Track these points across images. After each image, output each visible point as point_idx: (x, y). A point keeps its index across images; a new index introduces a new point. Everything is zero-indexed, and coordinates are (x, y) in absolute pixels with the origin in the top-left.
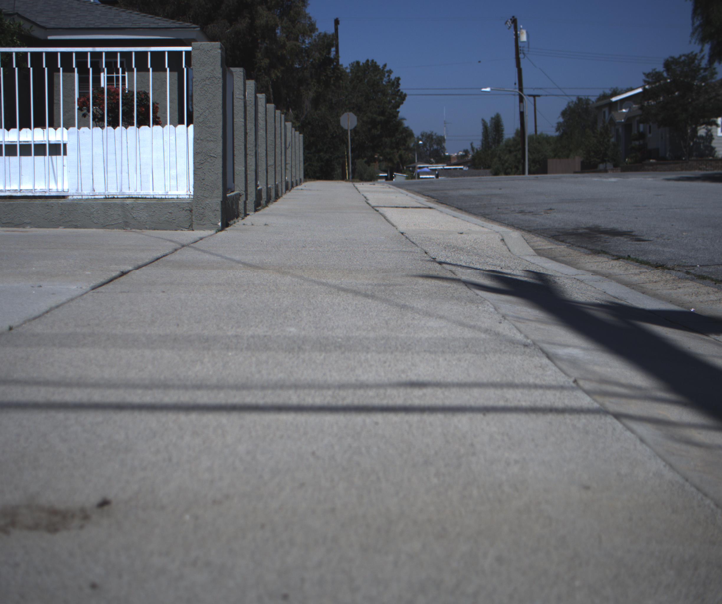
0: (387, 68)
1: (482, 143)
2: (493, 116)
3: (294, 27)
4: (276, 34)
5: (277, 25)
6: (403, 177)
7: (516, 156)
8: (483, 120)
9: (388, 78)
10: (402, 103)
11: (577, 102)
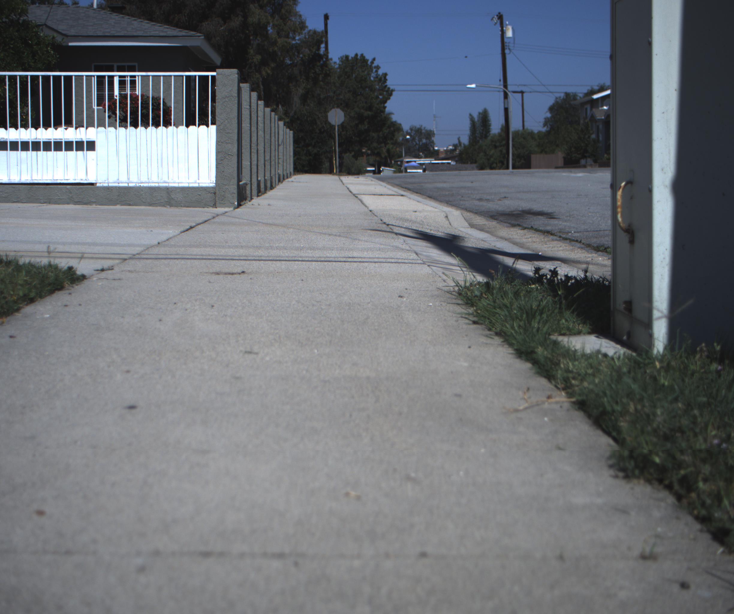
0: (375, 64)
1: (470, 138)
2: (481, 111)
3: (285, 24)
4: (267, 31)
5: (268, 23)
6: (390, 171)
7: (501, 151)
8: (470, 115)
9: (376, 73)
10: (389, 99)
11: (565, 97)
